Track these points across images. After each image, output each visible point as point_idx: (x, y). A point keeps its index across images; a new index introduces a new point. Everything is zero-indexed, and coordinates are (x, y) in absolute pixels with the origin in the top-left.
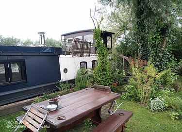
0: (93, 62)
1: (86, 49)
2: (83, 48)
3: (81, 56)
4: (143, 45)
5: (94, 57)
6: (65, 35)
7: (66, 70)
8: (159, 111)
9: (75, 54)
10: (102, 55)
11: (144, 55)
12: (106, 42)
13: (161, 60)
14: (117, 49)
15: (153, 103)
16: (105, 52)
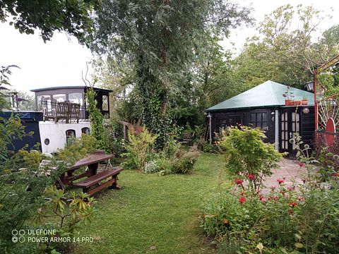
0: (84, 130)
1: (74, 114)
2: (69, 112)
3: (67, 122)
4: (146, 109)
5: (84, 123)
6: (36, 91)
7: (47, 141)
8: (152, 172)
9: (57, 120)
10: (97, 122)
11: (148, 121)
12: (100, 102)
13: (163, 127)
14: (118, 111)
15: (147, 165)
16: (99, 117)
